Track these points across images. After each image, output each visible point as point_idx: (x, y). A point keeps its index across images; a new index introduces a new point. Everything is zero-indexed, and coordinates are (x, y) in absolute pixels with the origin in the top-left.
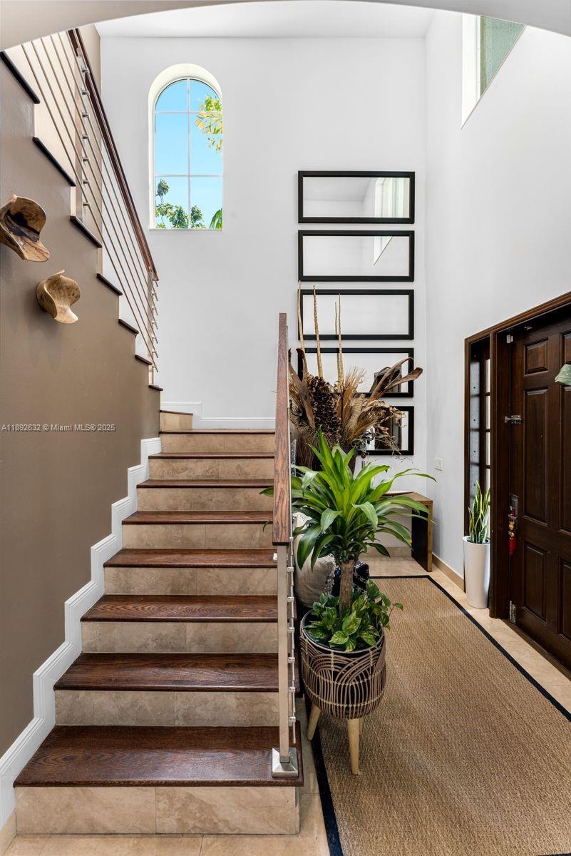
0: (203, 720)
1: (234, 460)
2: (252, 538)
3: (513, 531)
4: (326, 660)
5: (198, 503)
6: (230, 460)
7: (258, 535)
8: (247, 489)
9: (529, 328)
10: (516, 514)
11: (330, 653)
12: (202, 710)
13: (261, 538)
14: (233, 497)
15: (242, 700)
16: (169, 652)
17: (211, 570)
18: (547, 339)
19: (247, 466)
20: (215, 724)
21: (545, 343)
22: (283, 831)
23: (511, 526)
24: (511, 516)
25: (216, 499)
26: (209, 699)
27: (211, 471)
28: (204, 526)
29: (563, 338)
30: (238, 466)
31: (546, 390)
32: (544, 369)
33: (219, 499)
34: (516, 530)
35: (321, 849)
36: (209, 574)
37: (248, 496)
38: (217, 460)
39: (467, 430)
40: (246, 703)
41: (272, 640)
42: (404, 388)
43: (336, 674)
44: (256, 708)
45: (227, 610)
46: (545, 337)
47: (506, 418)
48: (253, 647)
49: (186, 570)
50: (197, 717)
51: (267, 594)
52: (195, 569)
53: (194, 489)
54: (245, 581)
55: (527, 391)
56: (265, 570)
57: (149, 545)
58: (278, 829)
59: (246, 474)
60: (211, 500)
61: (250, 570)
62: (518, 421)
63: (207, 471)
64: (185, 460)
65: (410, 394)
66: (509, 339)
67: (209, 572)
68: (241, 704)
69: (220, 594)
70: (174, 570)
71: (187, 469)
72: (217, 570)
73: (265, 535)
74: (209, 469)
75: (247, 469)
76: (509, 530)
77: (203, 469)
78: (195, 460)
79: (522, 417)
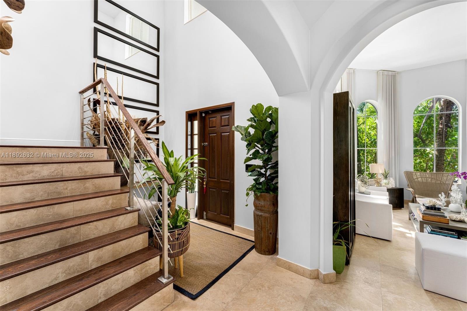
0: (116, 290)
1: (76, 164)
2: (107, 204)
3: (205, 185)
4: (173, 235)
5: (55, 192)
6: (73, 164)
7: (110, 202)
8: (94, 179)
9: (210, 112)
10: (206, 179)
11: (175, 231)
12: (116, 285)
13: (112, 203)
14: (84, 185)
15: (137, 270)
16: (76, 274)
17: (91, 224)
18: (216, 117)
19: (86, 167)
20: (123, 289)
21: (216, 118)
22: (169, 304)
23: (205, 183)
24: (204, 180)
25: (70, 188)
26: (120, 278)
27: (56, 172)
28: (72, 203)
29: (221, 118)
30: (80, 168)
31: (216, 134)
32: (215, 127)
33: (73, 187)
34: (206, 185)
35: (184, 298)
36: (90, 227)
37: (95, 183)
38: (62, 164)
39: (187, 149)
40: (139, 270)
41: (139, 244)
42: (154, 130)
43: (178, 238)
44: (143, 271)
45: (111, 239)
46: (215, 116)
47: (203, 144)
48: (129, 251)
49: (72, 229)
50: (112, 291)
51: (126, 228)
52: (79, 226)
53: (51, 183)
54: (113, 224)
55: (209, 134)
56: (125, 215)
57: (20, 226)
58: (166, 304)
59: (86, 172)
60: (67, 189)
61: (116, 217)
62: (206, 145)
63: (53, 172)
64: (31, 165)
65: (157, 133)
66: (203, 115)
67: (89, 225)
68: (136, 272)
69: (97, 236)
70: (62, 231)
71: (33, 172)
72: (95, 223)
73: (115, 201)
74: (55, 171)
75: (86, 169)
76: (204, 185)
77: (49, 171)
78: (41, 165)
79: (208, 143)
